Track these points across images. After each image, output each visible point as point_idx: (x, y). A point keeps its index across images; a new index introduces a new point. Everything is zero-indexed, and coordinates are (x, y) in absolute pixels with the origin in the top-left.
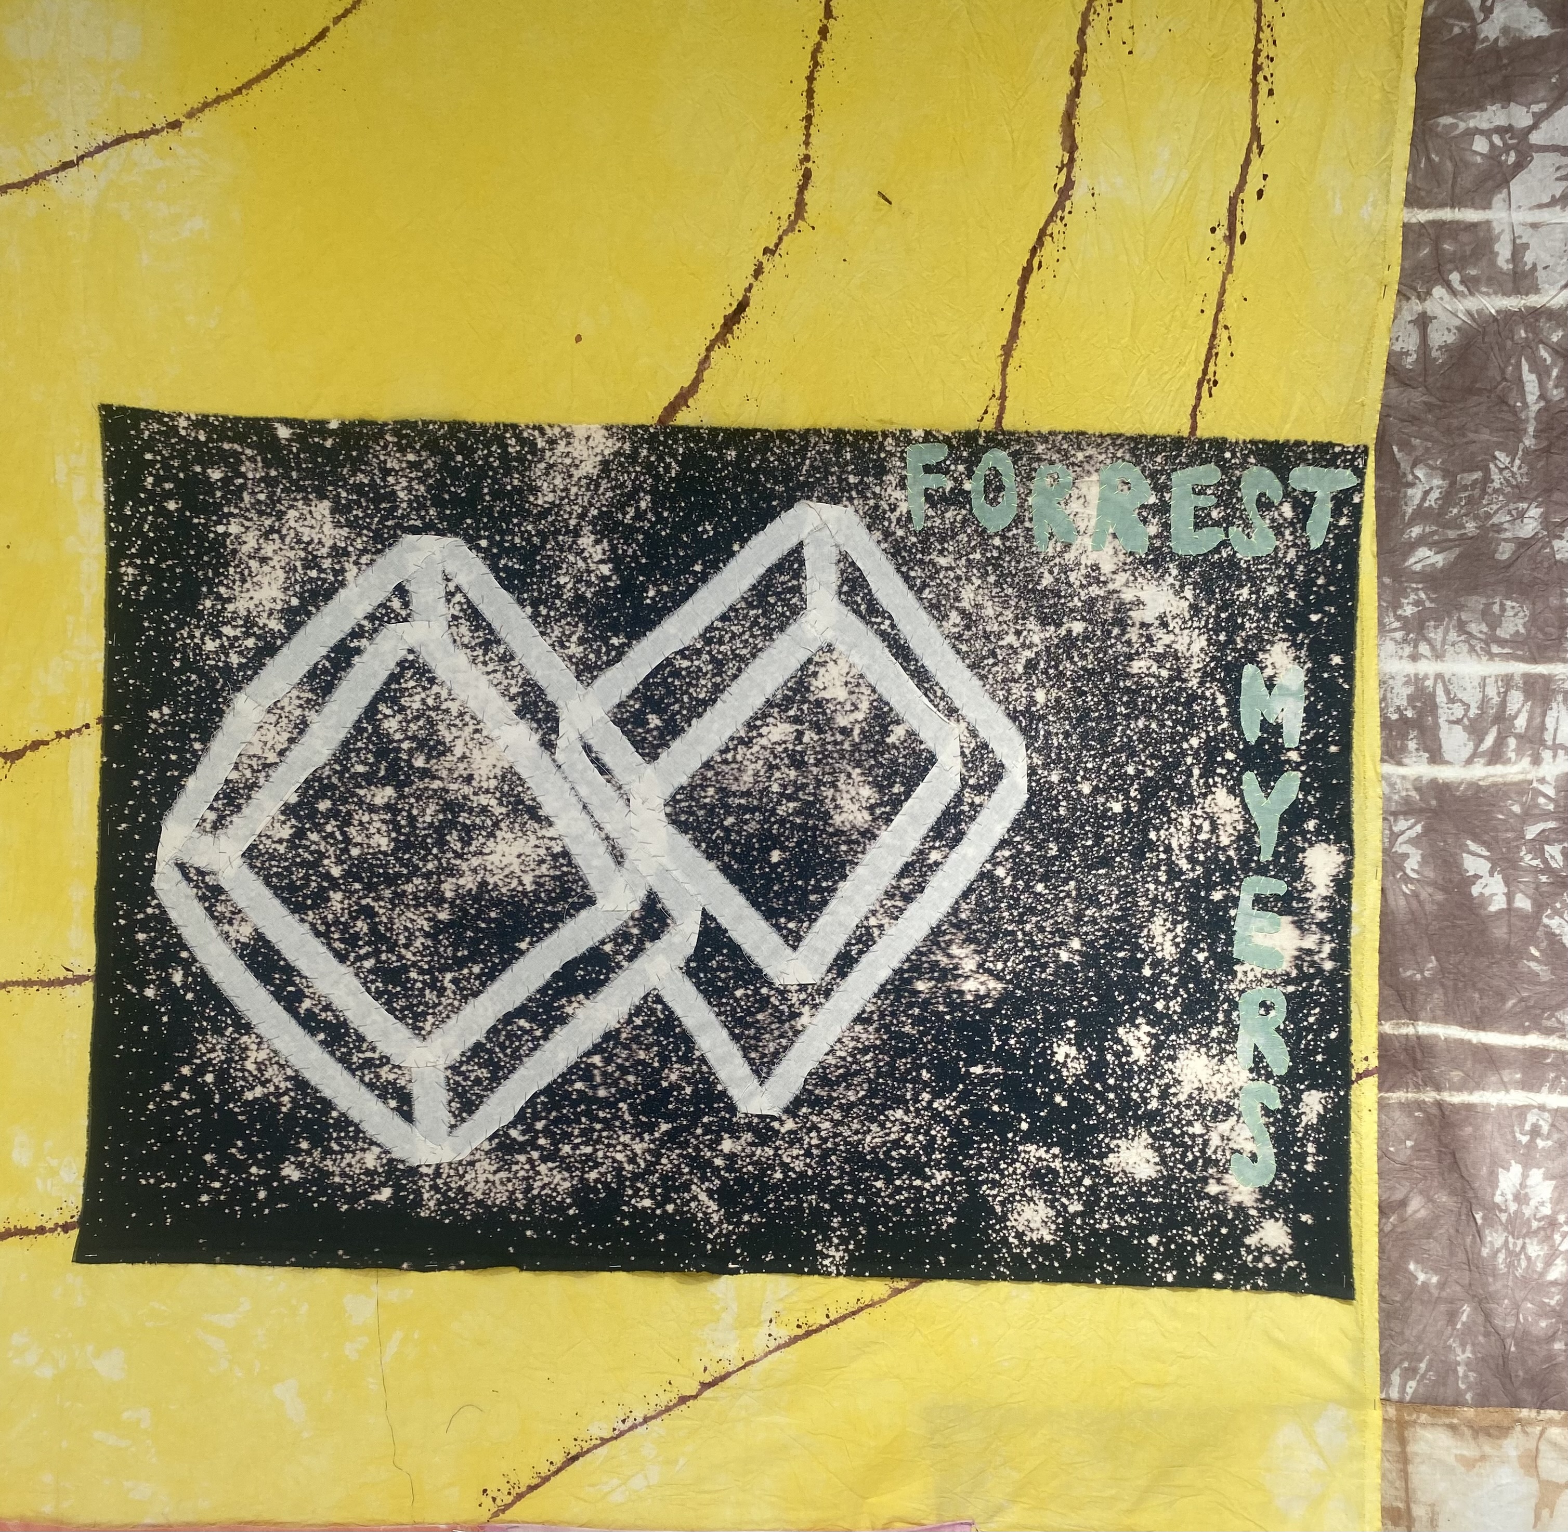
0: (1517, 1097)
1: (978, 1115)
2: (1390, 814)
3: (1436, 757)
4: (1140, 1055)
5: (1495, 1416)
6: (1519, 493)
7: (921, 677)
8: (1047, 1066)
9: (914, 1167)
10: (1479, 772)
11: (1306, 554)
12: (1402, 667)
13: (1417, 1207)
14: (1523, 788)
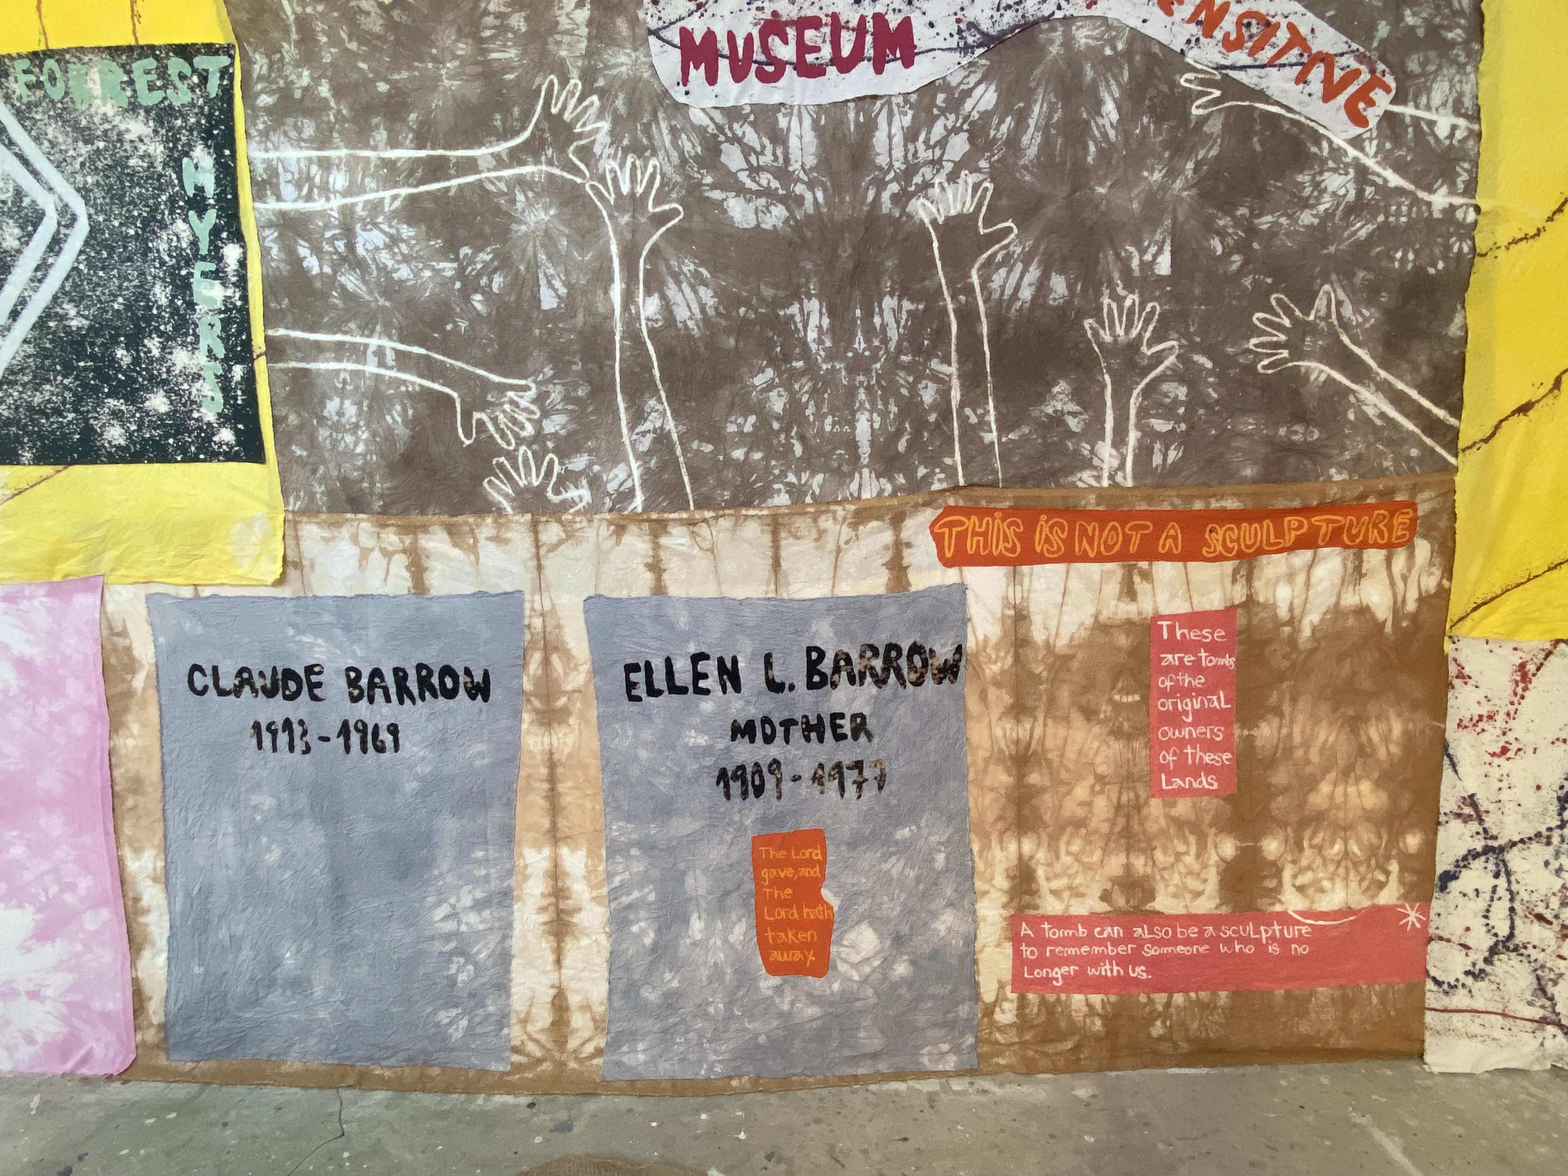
0: (333, 365)
1: (85, 385)
2: (260, 228)
3: (279, 198)
4: (156, 352)
5: (335, 517)
6: (299, 65)
7: (35, 173)
8: (113, 360)
9: (58, 412)
10: (301, 206)
11: (208, 101)
12: (259, 155)
13: (293, 419)
14: (323, 214)
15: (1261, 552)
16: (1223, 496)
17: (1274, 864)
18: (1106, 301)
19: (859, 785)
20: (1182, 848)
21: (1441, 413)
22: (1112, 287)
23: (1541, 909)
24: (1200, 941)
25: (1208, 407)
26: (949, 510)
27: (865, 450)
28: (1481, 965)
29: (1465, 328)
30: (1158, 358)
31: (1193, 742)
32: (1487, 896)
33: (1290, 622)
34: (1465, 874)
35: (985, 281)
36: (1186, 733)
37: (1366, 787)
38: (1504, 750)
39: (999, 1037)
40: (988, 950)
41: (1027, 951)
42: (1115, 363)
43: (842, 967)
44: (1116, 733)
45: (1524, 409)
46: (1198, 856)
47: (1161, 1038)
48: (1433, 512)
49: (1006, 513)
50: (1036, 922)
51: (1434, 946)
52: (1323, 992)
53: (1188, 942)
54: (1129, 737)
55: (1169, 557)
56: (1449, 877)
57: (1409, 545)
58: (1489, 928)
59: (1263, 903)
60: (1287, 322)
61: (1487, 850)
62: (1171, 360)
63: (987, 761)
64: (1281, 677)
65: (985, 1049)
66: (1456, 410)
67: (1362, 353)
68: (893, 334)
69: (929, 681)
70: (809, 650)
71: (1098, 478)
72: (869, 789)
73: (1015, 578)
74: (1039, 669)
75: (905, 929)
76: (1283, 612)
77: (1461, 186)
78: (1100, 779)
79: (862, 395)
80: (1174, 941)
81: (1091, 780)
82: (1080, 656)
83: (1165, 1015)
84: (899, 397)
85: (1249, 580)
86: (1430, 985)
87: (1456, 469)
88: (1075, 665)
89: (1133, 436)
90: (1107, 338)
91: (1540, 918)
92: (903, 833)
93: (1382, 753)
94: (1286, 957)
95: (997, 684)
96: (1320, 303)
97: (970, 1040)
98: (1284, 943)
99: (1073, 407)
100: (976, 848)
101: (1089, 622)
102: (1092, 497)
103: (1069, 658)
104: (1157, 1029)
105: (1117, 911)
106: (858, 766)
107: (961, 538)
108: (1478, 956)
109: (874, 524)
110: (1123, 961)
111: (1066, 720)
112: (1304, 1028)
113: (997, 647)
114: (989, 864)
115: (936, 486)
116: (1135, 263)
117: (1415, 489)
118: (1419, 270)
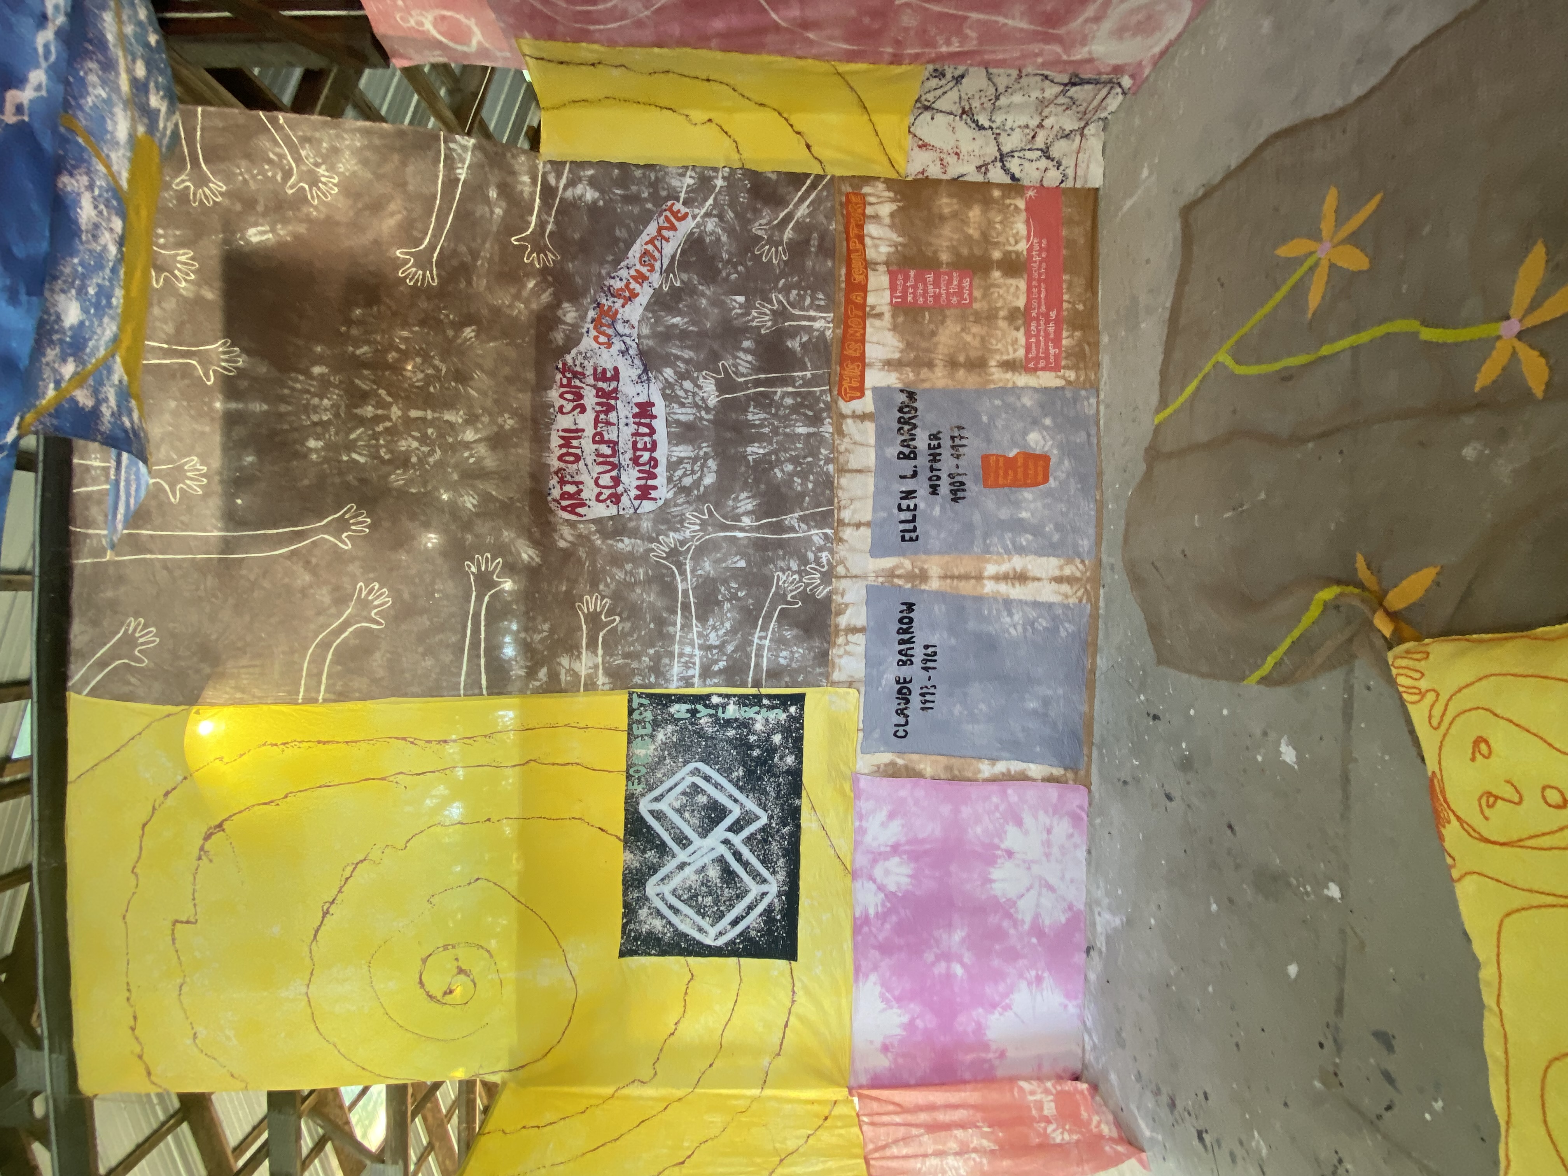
0: (765, 660)
1: (768, 771)
2: (705, 686)
3: (694, 676)
4: (755, 737)
5: (830, 665)
6: (640, 661)
7: (676, 785)
8: (758, 757)
9: (779, 785)
10: (697, 667)
11: (651, 704)
12: (675, 683)
13: (787, 679)
14: (701, 658)
15: (865, 259)
16: (840, 276)
17: (1004, 254)
18: (754, 324)
19: (961, 438)
20: (996, 295)
21: (809, 182)
22: (749, 321)
23: (1030, 137)
24: (1039, 287)
25: (800, 281)
26: (840, 394)
27: (811, 430)
28: (1055, 163)
29: (773, 172)
30: (780, 302)
31: (947, 289)
32: (1023, 161)
33: (896, 246)
34: (1013, 170)
35: (743, 375)
36: (943, 292)
37: (971, 214)
38: (957, 154)
39: (1082, 379)
40: (1041, 382)
41: (1042, 364)
42: (780, 320)
43: (1046, 449)
44: (943, 322)
45: (808, 147)
46: (1000, 287)
47: (1085, 306)
48: (851, 185)
49: (842, 368)
50: (1028, 360)
51: (1045, 184)
52: (1064, 233)
53: (1039, 292)
54: (945, 317)
55: (865, 298)
56: (1013, 177)
57: (864, 196)
58: (1038, 159)
59: (1022, 259)
60: (767, 247)
61: (1001, 161)
62: (780, 296)
63: (953, 379)
64: (920, 250)
65: (1088, 385)
66: (807, 175)
67: (782, 215)
68: (763, 416)
69: (915, 405)
70: (899, 458)
71: (829, 328)
72: (964, 433)
73: (871, 365)
74: (912, 355)
75: (1029, 419)
76: (892, 250)
77: (714, 174)
78: (963, 330)
79: (788, 430)
80: (1039, 298)
81: (964, 335)
82: (907, 337)
83: (1074, 304)
84: (790, 414)
85: (877, 264)
86: (1063, 185)
87: (833, 177)
88: (911, 340)
89: (812, 313)
90: (770, 324)
91: (1033, 137)
92: (985, 418)
93: (956, 207)
94: (1048, 250)
95: (919, 374)
96: (760, 233)
97: (1083, 393)
98: (1041, 249)
99: (798, 339)
100: (993, 386)
101: (892, 333)
102: (838, 331)
103: (908, 342)
104: (1080, 307)
105: (1024, 324)
106: (953, 438)
107: (852, 388)
108: (1050, 164)
109: (844, 427)
110: (1047, 322)
111: (936, 345)
112: (1082, 241)
113: (901, 374)
114: (1001, 380)
115: (829, 399)
116: (739, 311)
117: (840, 193)
118: (749, 191)
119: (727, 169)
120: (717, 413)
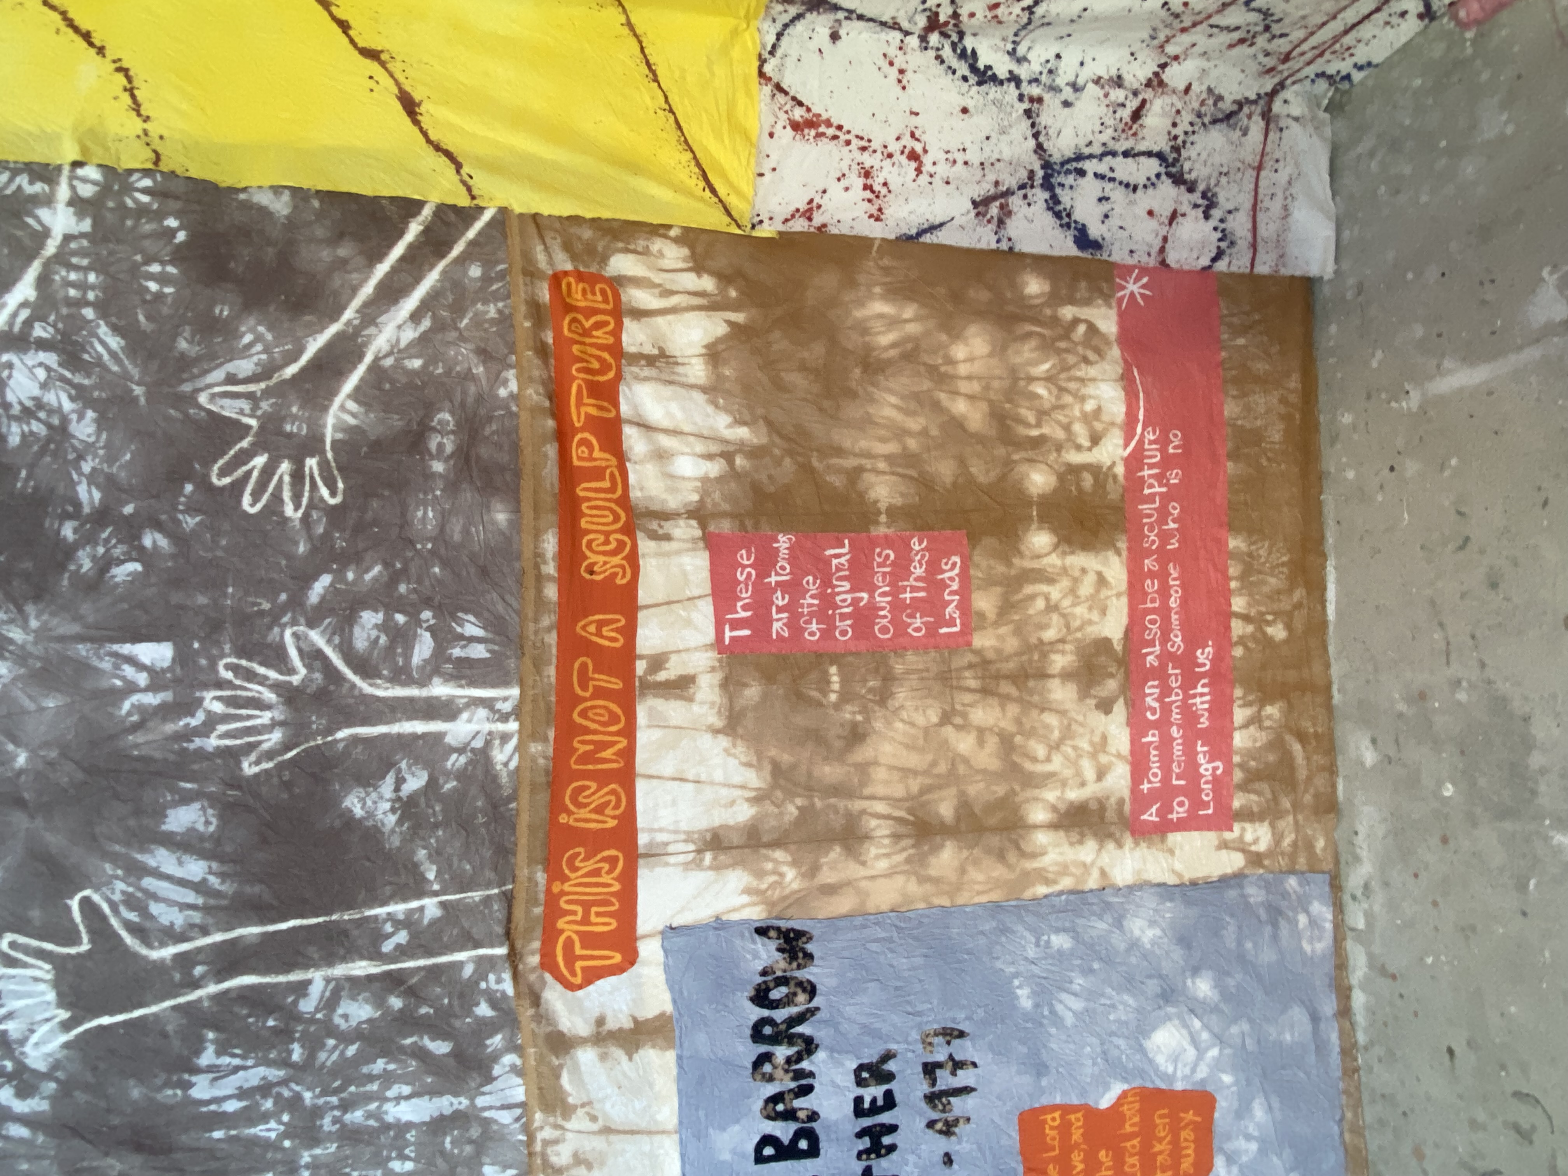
15: (624, 501)
16: (538, 556)
17: (1061, 477)
18: (213, 742)
19: (957, 1065)
20: (1040, 604)
21: (414, 229)
22: (189, 734)
23: (1126, 114)
24: (1163, 576)
25: (394, 579)
26: (548, 964)
27: (447, 1104)
28: (1196, 197)
29: (277, 190)
30: (313, 657)
31: (895, 591)
32: (1109, 186)
33: (728, 457)
34: (1079, 215)
35: (171, 935)
36: (882, 601)
37: (959, 352)
38: (913, 156)
39: (1287, 841)
40: (1178, 866)
41: (1179, 812)
42: (317, 722)
43: (1202, 1072)
44: (883, 697)
45: (410, 106)
46: (1051, 581)
47: (1289, 627)
48: (567, 247)
49: (555, 874)
50: (1140, 801)
51: (1172, 259)
52: (1230, 409)
53: (1164, 592)
54: (889, 679)
55: (630, 631)
56: (1083, 239)
57: (617, 283)
58: (1151, 184)
59: (1114, 493)
60: (260, 461)
61: (1047, 185)
62: (317, 638)
63: (923, 880)
64: (806, 469)
65: (1302, 860)
66: (411, 207)
67: (314, 345)
68: (255, 1076)
69: (806, 974)
70: (760, 1159)
71: (505, 738)
72: (963, 1050)
73: (656, 854)
74: (791, 811)
75: (1153, 986)
76: (714, 469)
77: (39, 188)
78: (946, 719)
79: (356, 1116)
80: (1164, 612)
81: (948, 731)
82: (773, 752)
83: (1258, 621)
84: (363, 1058)
85: (665, 516)
86: (1221, 266)
87: (503, 211)
88: (786, 758)
89: (440, 689)
90: (276, 737)
91: (1136, 115)
92: (1025, 998)
93: (913, 328)
94: (1185, 460)
95: (814, 870)
96: (229, 409)
97: (1292, 882)
98: (1167, 463)
99: (387, 787)
100: (1042, 890)
101: (724, 741)
102: (535, 748)
103: (777, 770)
104: (1277, 632)
105: (1123, 690)
106: (930, 1070)
107: (590, 940)
108: (1186, 200)
109: (565, 1080)
110: (1190, 681)
111: (864, 768)
112: (1276, 434)
113: (760, 874)
114: (1064, 870)
115: (508, 987)
116: (151, 699)
117: (531, 273)
118: (179, 255)
119: (91, 172)
120: (66, 1089)
